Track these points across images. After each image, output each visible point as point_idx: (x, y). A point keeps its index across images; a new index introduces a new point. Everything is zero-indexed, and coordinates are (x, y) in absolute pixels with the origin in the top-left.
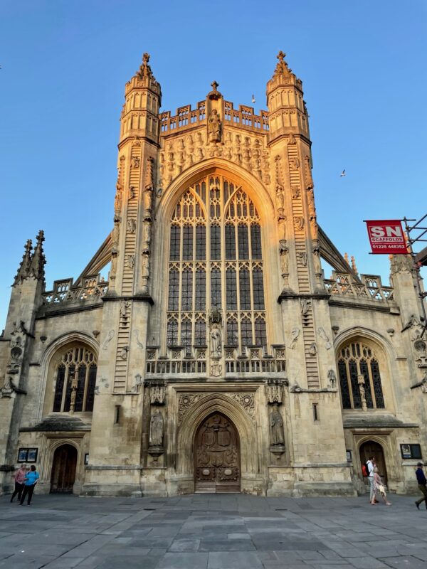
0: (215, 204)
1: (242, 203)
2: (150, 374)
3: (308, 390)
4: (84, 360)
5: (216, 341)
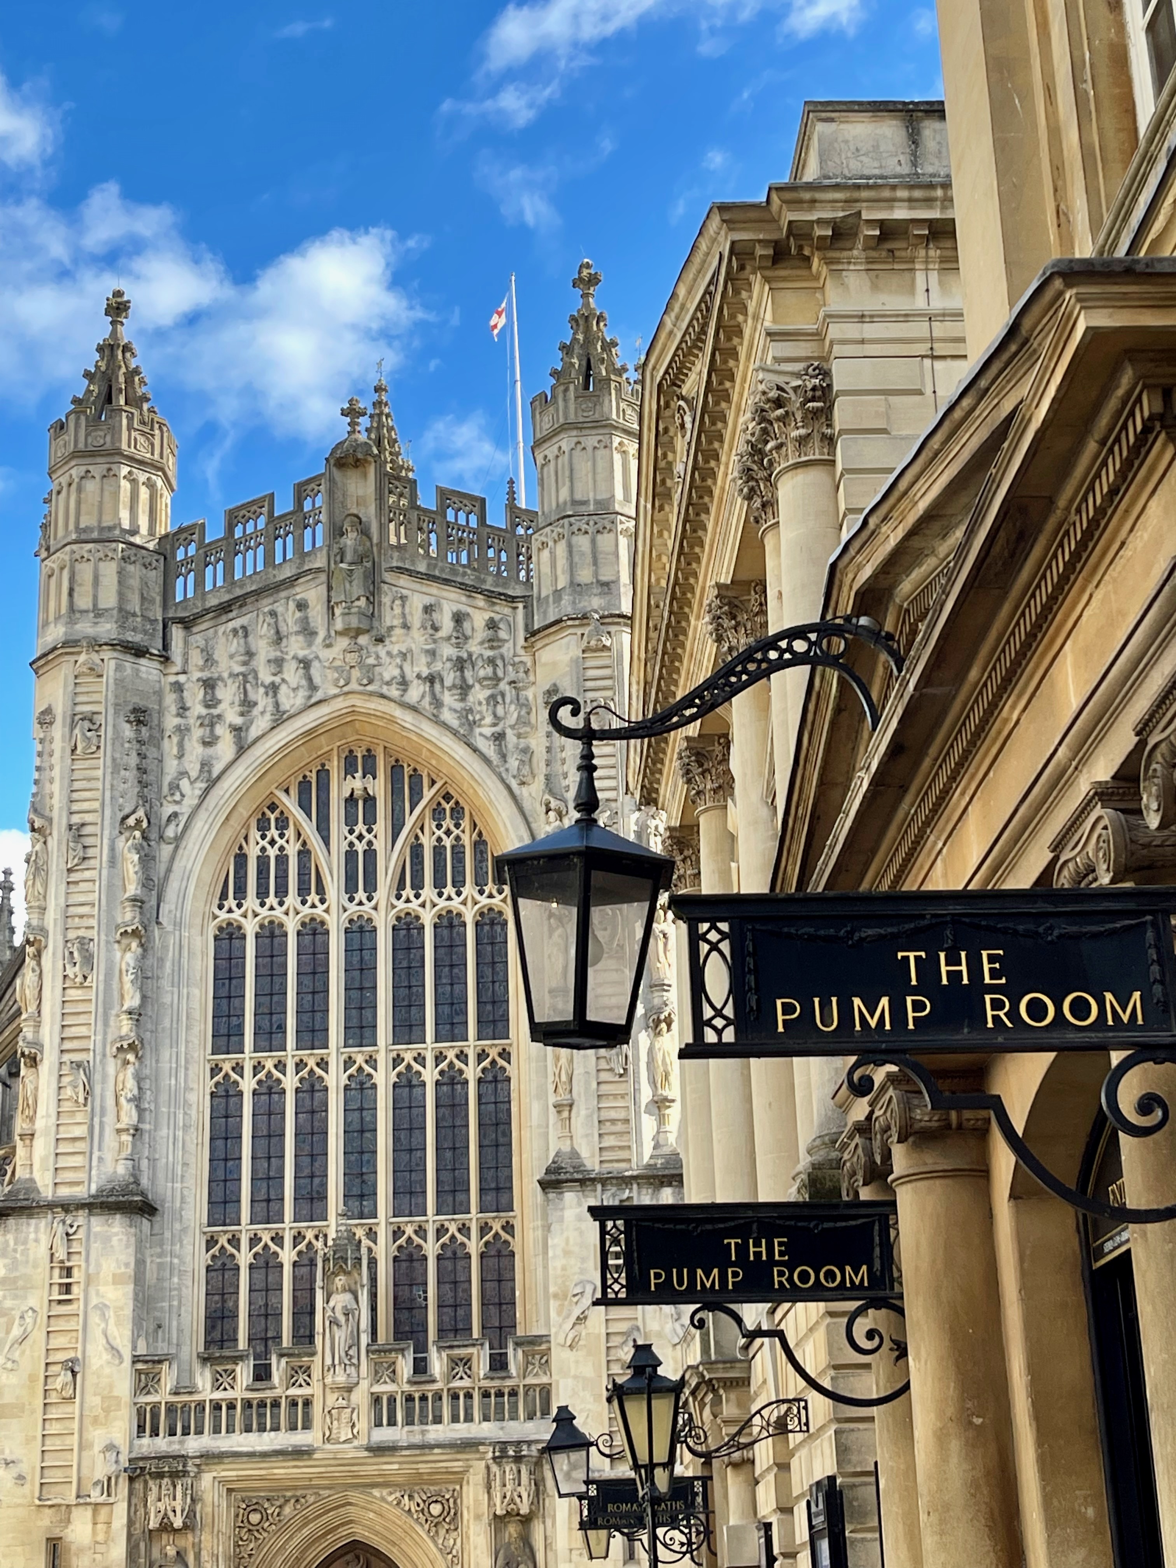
0: (360, 847)
1: (448, 842)
2: (146, 1441)
3: (609, 1472)
5: (341, 1334)
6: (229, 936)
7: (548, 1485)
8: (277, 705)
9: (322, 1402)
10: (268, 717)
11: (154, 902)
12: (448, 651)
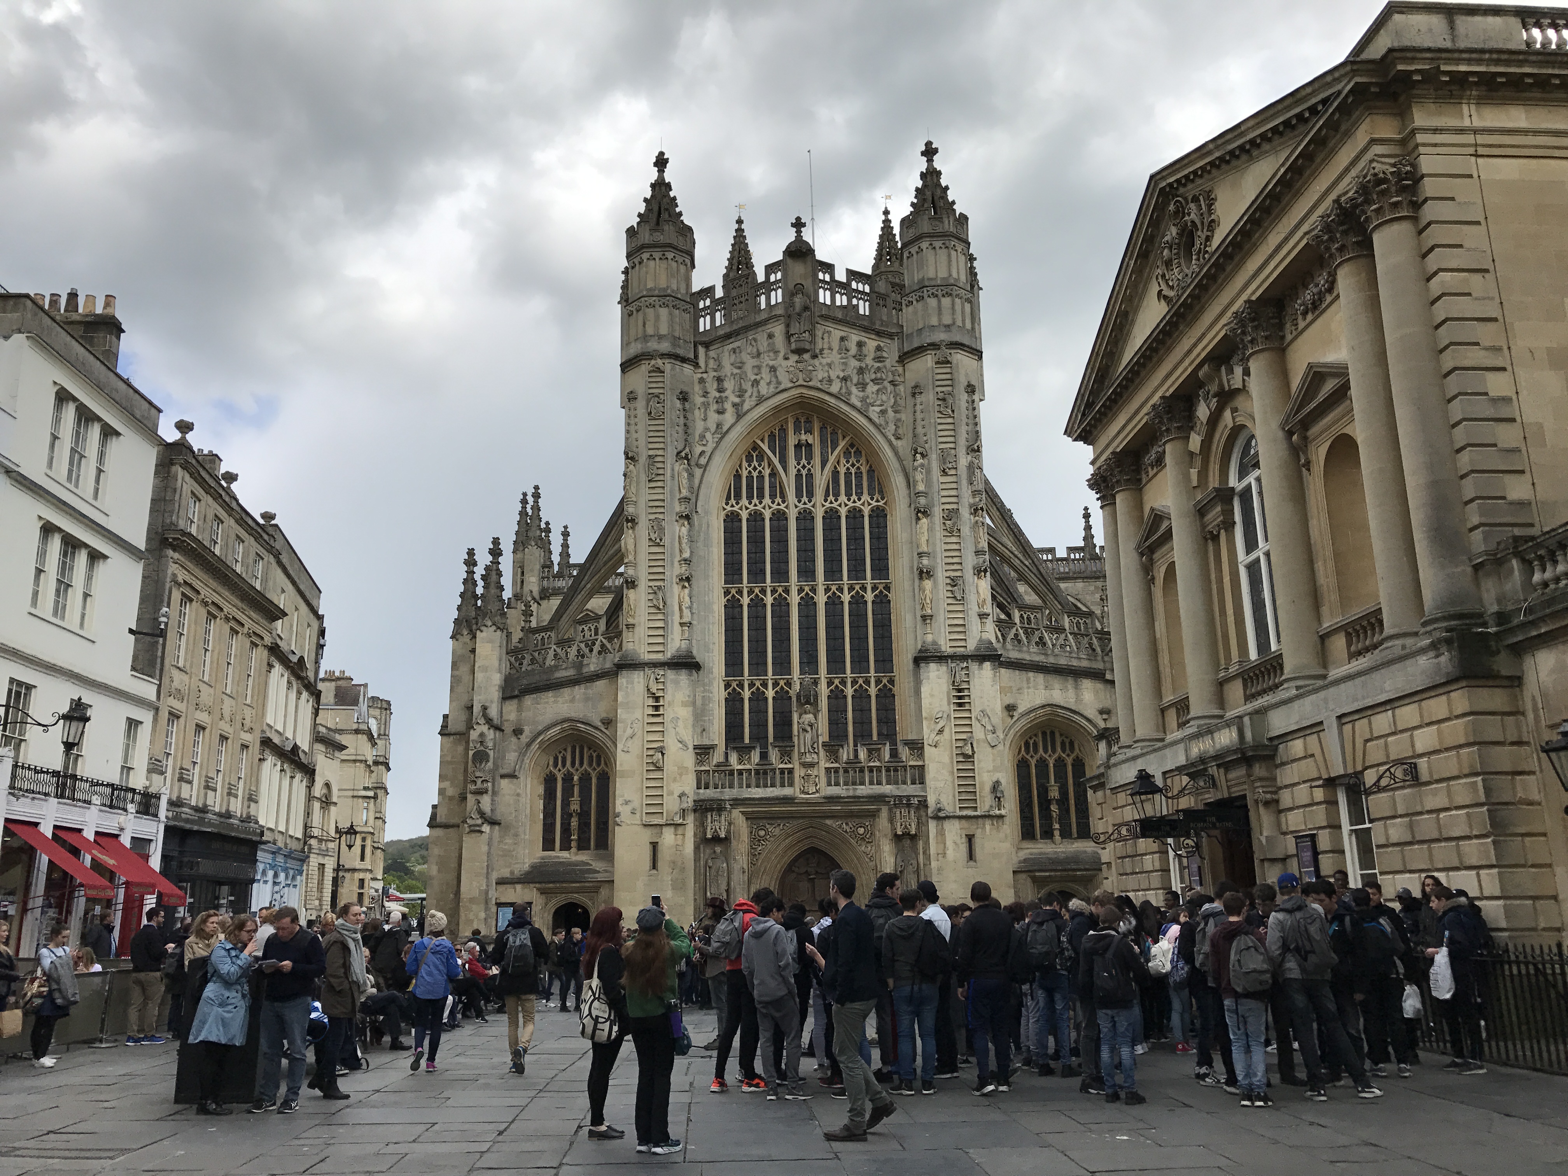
0: (804, 472)
1: (853, 471)
2: (702, 791)
3: (959, 813)
4: (585, 765)
5: (808, 736)
6: (732, 520)
7: (924, 819)
8: (759, 392)
9: (799, 772)
10: (754, 398)
11: (693, 500)
12: (854, 363)
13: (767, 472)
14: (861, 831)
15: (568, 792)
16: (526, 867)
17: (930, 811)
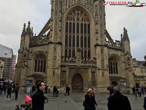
0: (78, 17)
1: (85, 18)
2: (62, 63)
3: (101, 69)
4: (42, 59)
5: (79, 56)
6: (67, 23)
7: (96, 70)
8: (72, 4)
9: (77, 61)
11: (62, 19)
12: (87, 1)
13: (72, 17)
14: (86, 71)
15: (39, 63)
16: (32, 74)
17: (97, 69)
